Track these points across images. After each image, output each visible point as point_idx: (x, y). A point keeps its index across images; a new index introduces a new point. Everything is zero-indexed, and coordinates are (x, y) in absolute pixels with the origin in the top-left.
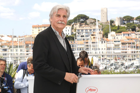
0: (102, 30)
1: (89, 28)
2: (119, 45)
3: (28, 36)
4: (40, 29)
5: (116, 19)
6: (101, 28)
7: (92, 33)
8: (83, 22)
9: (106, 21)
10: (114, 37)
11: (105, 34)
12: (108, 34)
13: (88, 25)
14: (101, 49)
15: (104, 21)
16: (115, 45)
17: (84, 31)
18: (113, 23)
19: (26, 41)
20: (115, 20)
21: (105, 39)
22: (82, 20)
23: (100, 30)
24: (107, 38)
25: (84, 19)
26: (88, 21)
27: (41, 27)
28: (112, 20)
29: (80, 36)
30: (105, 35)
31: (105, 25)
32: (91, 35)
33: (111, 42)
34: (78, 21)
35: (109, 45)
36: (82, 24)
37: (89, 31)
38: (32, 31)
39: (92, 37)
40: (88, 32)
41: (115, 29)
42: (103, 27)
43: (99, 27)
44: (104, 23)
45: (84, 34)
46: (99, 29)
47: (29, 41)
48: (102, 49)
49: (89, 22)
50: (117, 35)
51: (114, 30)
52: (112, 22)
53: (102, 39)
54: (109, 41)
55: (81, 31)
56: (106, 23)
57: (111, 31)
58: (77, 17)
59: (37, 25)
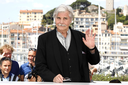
0: (106, 20)
1: (91, 17)
2: (126, 40)
3: (14, 24)
4: (29, 15)
5: (124, 7)
6: (105, 17)
7: (93, 22)
8: (83, 9)
9: (112, 9)
10: (120, 29)
11: (110, 25)
12: (114, 25)
13: (89, 12)
14: (104, 43)
15: (110, 9)
16: (122, 40)
17: (84, 20)
18: (120, 12)
19: (11, 29)
20: (123, 9)
21: (110, 31)
22: (82, 6)
23: (105, 20)
24: (112, 30)
25: (84, 6)
26: (89, 8)
27: (31, 13)
28: (119, 8)
29: (79, 26)
30: (110, 27)
31: (110, 14)
32: (92, 26)
33: (117, 36)
34: (77, 7)
35: (114, 40)
36: (82, 11)
37: (90, 20)
38: (19, 18)
39: (94, 28)
40: (89, 22)
41: (122, 19)
42: (108, 17)
43: (103, 16)
44: (110, 11)
45: (84, 24)
46: (103, 19)
47: (15, 29)
48: (106, 43)
49: (91, 9)
50: (124, 27)
51: (121, 21)
52: (119, 10)
53: (106, 31)
54: (114, 34)
55: (80, 19)
56: (112, 11)
57: (117, 22)
58: (76, 2)
59: (25, 10)
